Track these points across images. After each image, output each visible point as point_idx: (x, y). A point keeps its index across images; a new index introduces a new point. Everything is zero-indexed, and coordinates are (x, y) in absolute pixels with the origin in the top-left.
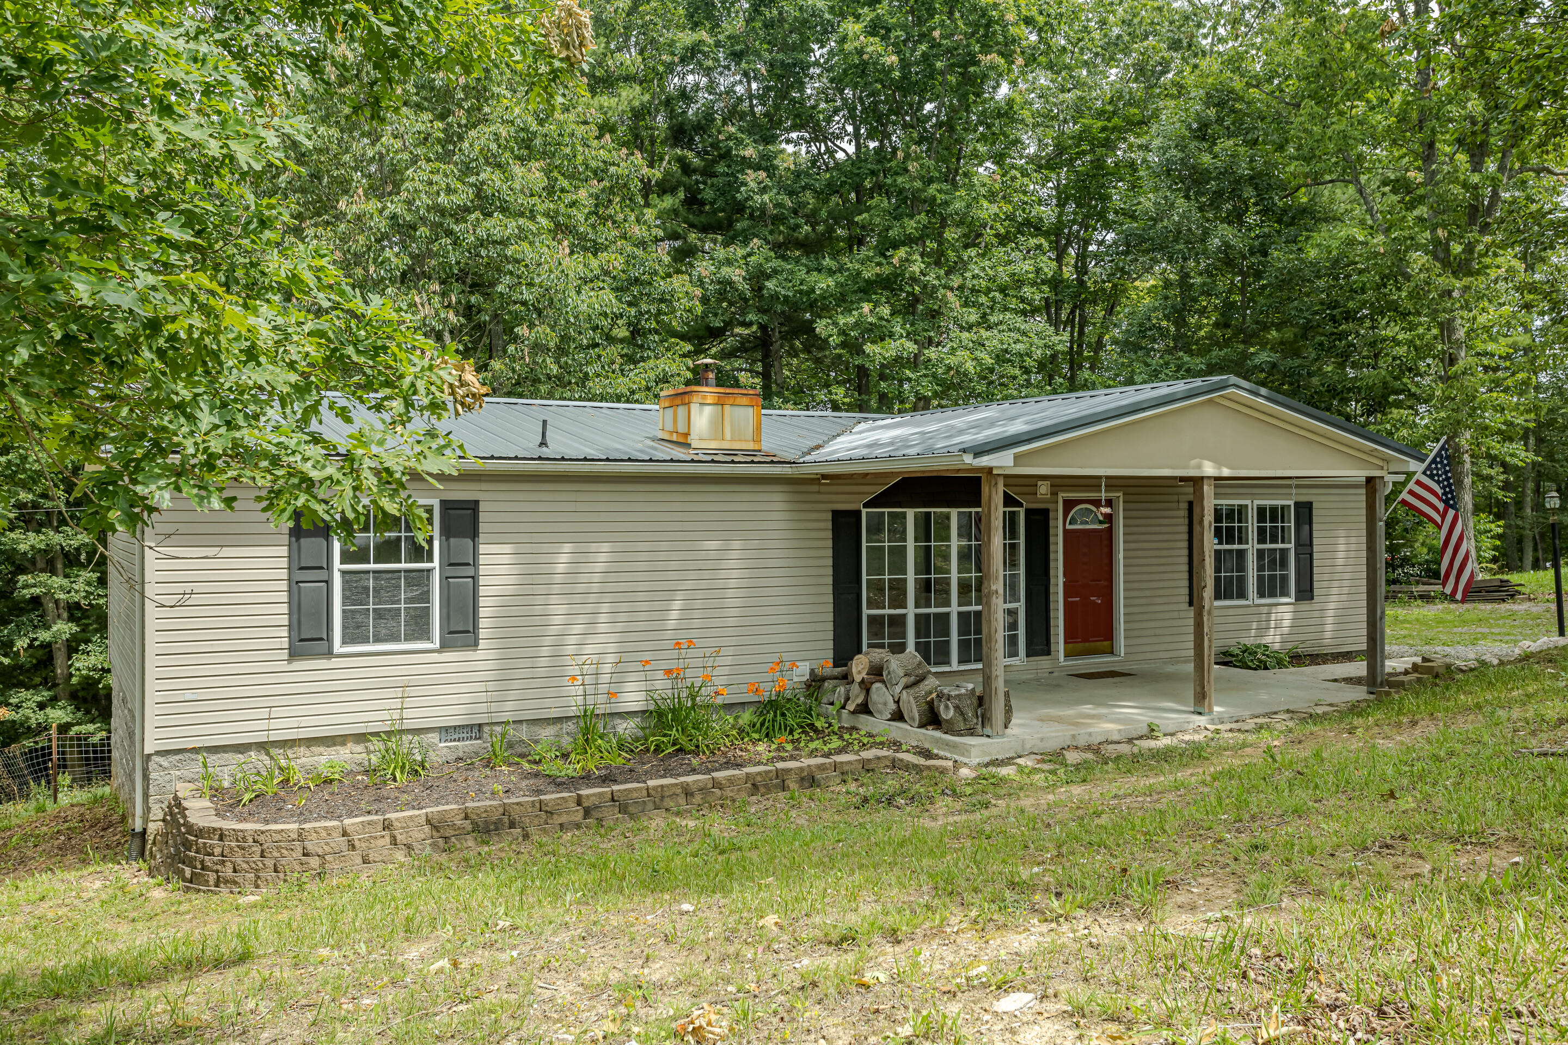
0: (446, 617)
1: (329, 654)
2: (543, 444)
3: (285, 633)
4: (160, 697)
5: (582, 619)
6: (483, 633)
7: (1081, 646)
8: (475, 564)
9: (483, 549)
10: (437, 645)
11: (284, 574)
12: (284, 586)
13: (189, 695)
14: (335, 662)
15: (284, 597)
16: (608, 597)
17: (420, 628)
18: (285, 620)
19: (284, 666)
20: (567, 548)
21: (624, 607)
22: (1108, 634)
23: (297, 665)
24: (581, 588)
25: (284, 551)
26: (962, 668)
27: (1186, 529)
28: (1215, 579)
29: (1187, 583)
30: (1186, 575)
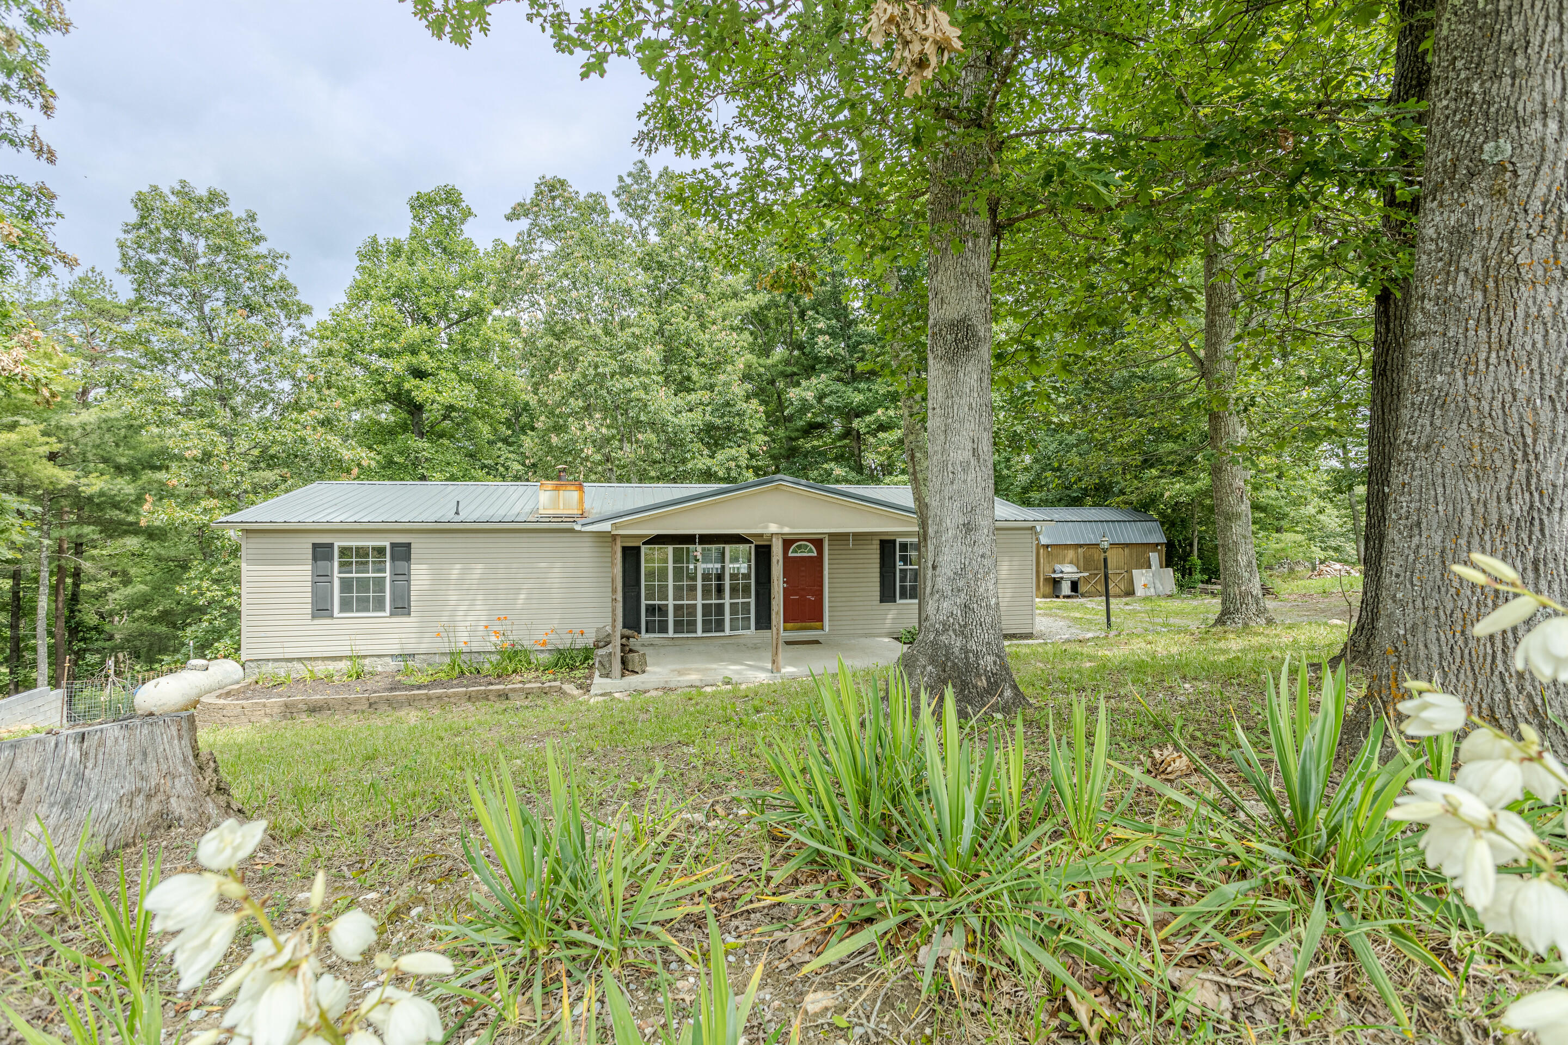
0: (393, 600)
1: (332, 617)
2: (457, 513)
3: (310, 606)
4: (249, 635)
5: (467, 603)
6: (412, 609)
7: (799, 625)
8: (409, 575)
9: (413, 567)
10: (388, 613)
11: (310, 578)
12: (310, 584)
13: (262, 634)
14: (335, 621)
15: (310, 589)
16: (481, 592)
17: (380, 606)
18: (310, 600)
19: (310, 622)
20: (458, 566)
21: (491, 597)
22: (820, 619)
23: (316, 622)
24: (465, 587)
25: (310, 567)
27: (878, 556)
28: (901, 587)
29: (878, 589)
30: (878, 584)
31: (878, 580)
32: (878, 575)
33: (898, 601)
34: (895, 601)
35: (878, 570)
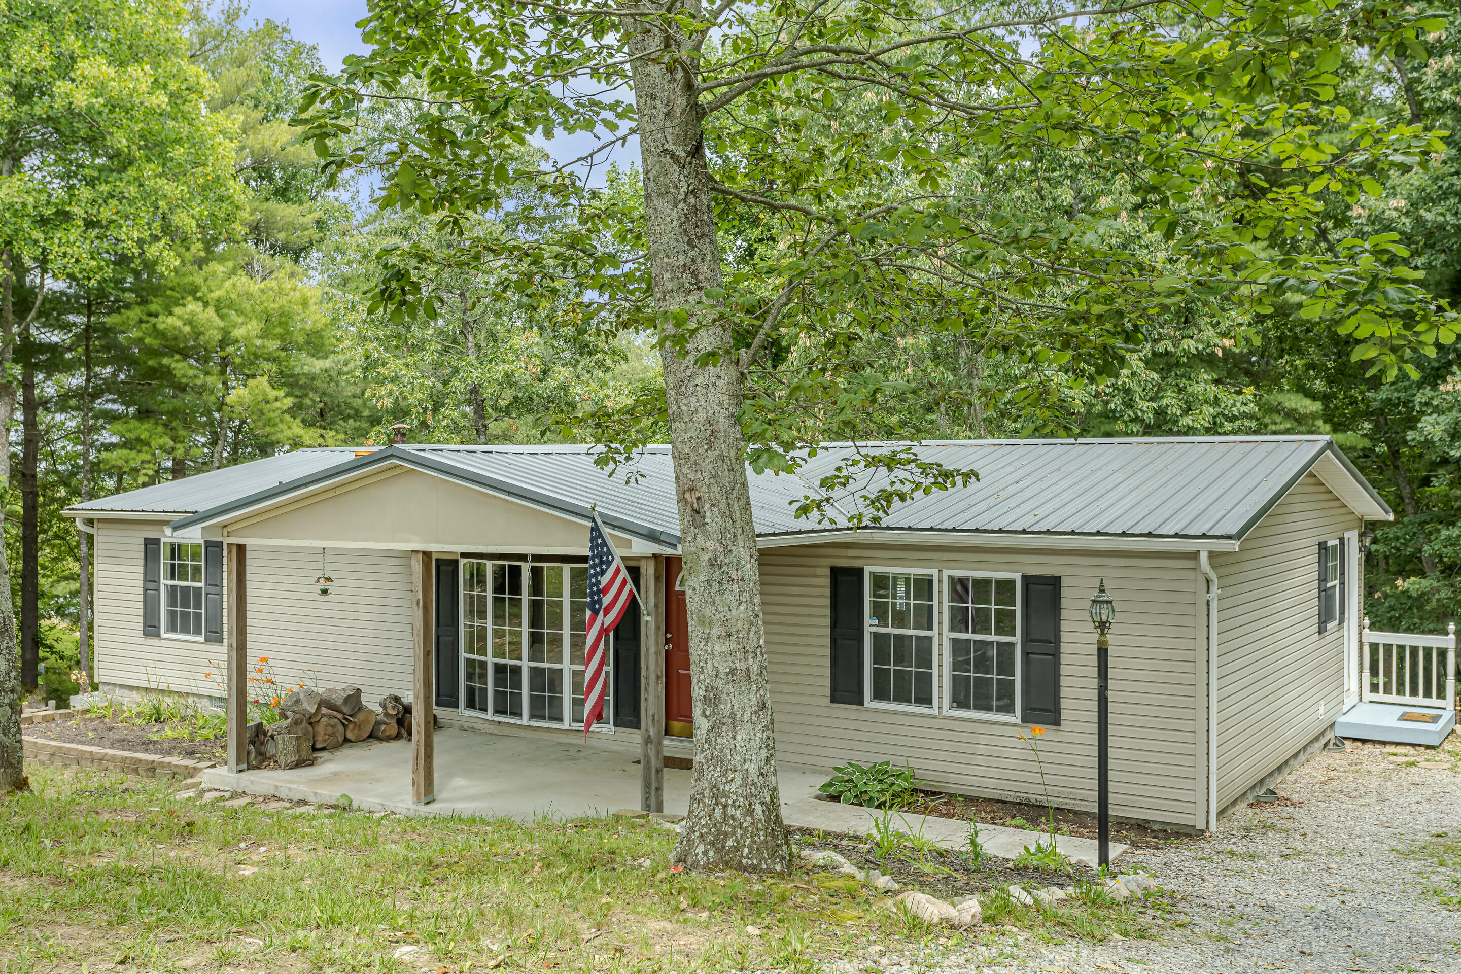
0: (207, 620)
1: (159, 636)
4: (100, 651)
10: (203, 638)
11: (142, 584)
12: (142, 591)
13: (109, 652)
14: (161, 643)
15: (142, 598)
17: (199, 627)
19: (142, 641)
23: (147, 641)
25: (142, 569)
26: (533, 723)
27: (827, 602)
28: (877, 672)
29: (827, 672)
30: (827, 662)
31: (827, 652)
32: (827, 642)
33: (869, 702)
34: (861, 703)
35: (827, 632)
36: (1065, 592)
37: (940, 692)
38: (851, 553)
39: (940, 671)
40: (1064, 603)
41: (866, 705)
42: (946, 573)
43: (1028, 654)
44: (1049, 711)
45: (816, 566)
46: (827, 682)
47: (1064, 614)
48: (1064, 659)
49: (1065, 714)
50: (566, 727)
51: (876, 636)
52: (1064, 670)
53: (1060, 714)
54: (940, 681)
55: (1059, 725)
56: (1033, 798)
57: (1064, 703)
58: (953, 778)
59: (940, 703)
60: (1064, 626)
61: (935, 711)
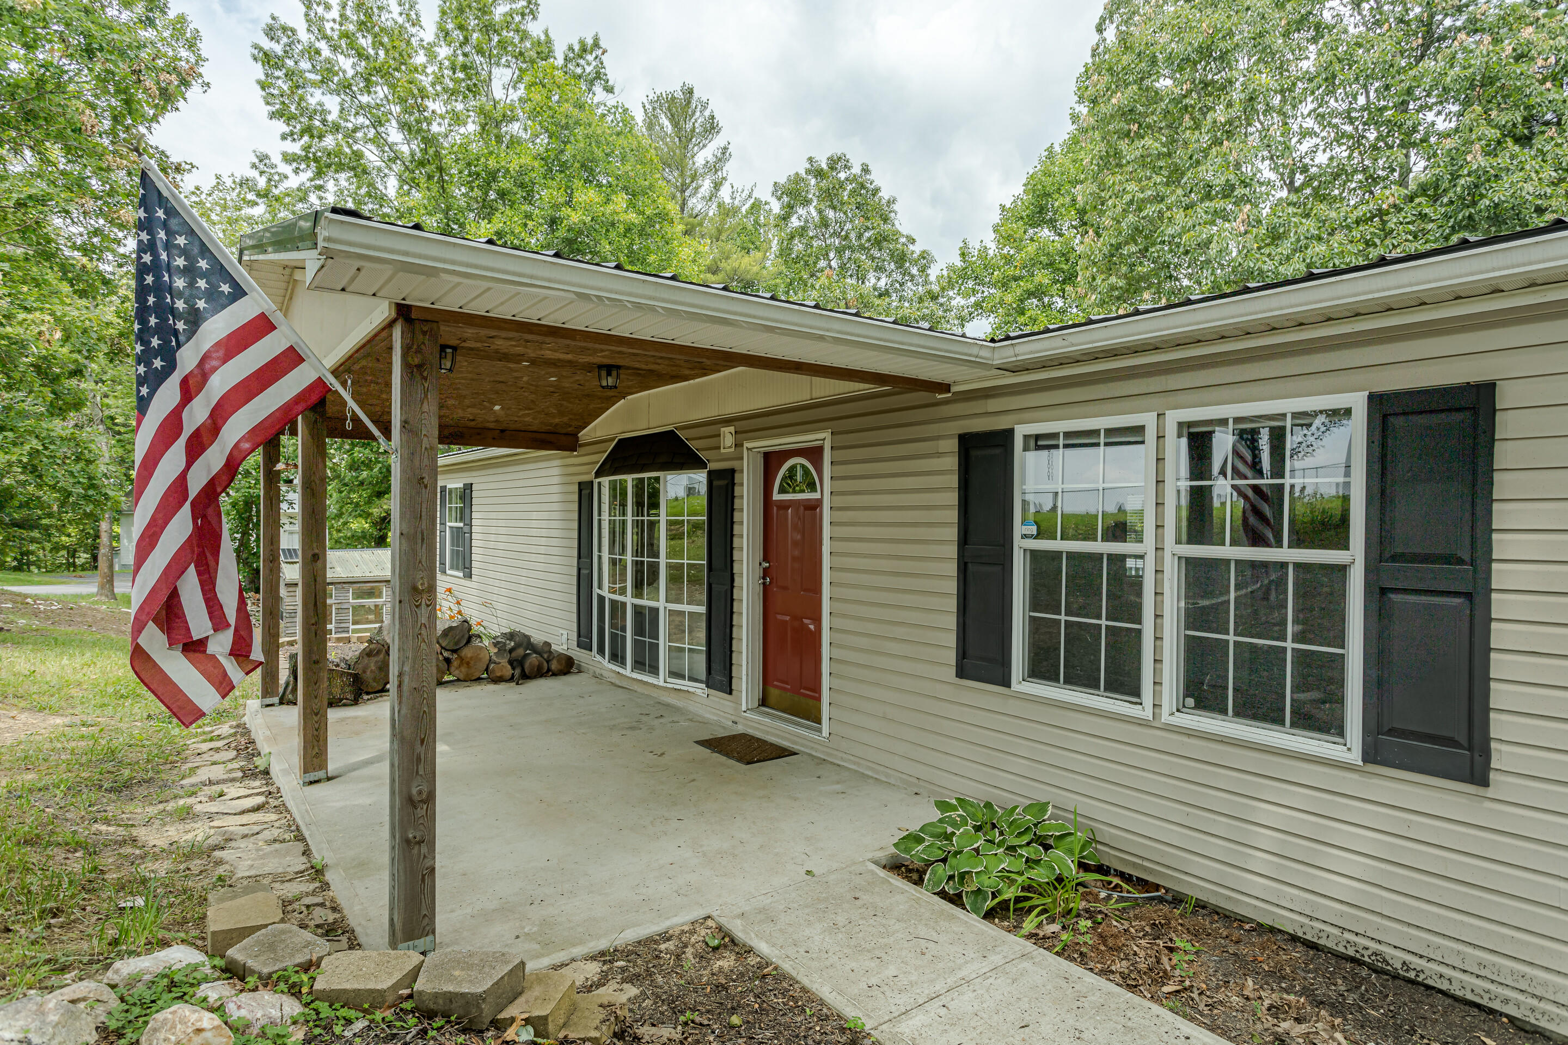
6: (473, 571)
7: (788, 698)
8: (470, 525)
9: (473, 515)
27: (952, 498)
28: (1035, 626)
29: (951, 622)
30: (952, 604)
31: (952, 587)
32: (952, 569)
33: (1020, 684)
34: (1007, 684)
35: (952, 551)
36: (1506, 425)
37: (1157, 672)
38: (993, 405)
39: (1158, 628)
40: (1504, 455)
41: (1015, 686)
42: (1174, 417)
43: (1383, 591)
44: (1456, 744)
45: (938, 438)
46: (951, 640)
47: (1503, 484)
48: (1500, 605)
49: (1502, 755)
50: (661, 683)
51: (1035, 556)
52: (1500, 635)
53: (1486, 753)
54: (1157, 649)
55: (1485, 783)
56: (1396, 958)
57: (1499, 726)
58: (1198, 866)
59: (1157, 694)
60: (1502, 515)
61: (1148, 713)
